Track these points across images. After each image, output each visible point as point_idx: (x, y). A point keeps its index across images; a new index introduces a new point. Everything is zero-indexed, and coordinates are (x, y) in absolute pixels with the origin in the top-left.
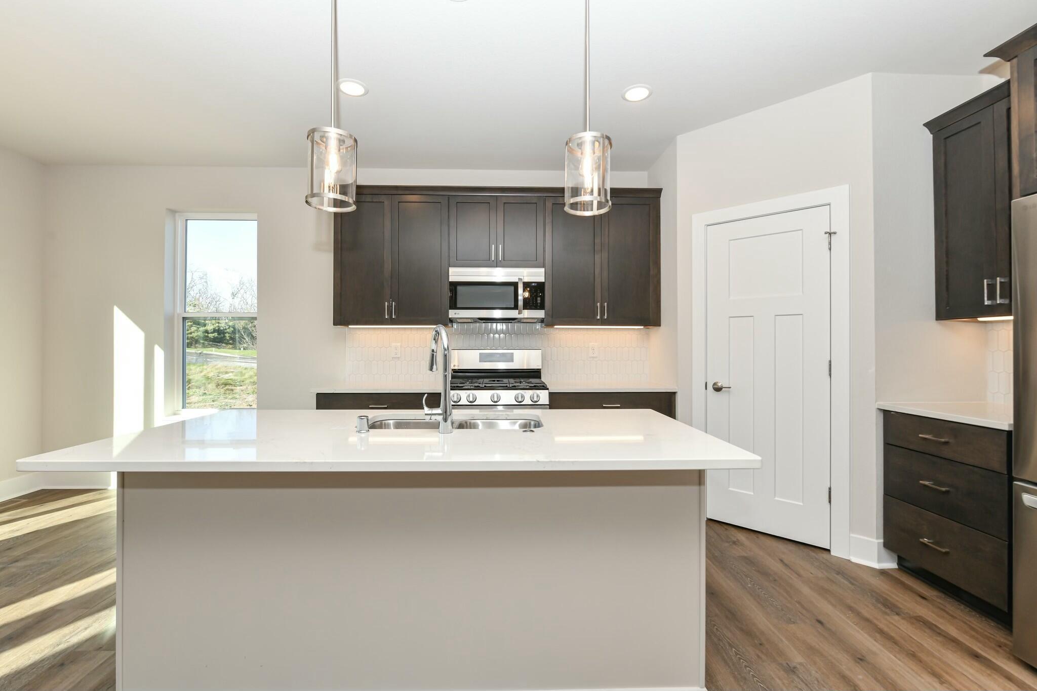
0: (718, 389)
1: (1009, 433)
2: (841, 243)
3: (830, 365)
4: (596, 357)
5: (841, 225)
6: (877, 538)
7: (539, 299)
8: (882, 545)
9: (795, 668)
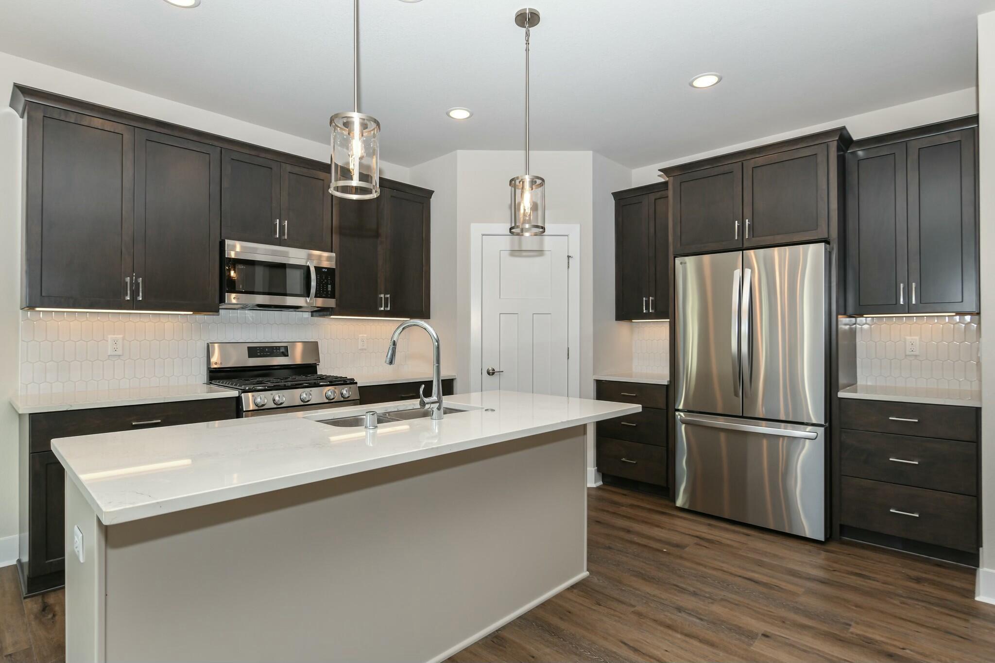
0: (491, 373)
1: (667, 386)
2: (575, 263)
3: (568, 351)
4: (365, 349)
5: (575, 252)
6: (594, 467)
7: (329, 286)
8: (596, 471)
9: (609, 546)
